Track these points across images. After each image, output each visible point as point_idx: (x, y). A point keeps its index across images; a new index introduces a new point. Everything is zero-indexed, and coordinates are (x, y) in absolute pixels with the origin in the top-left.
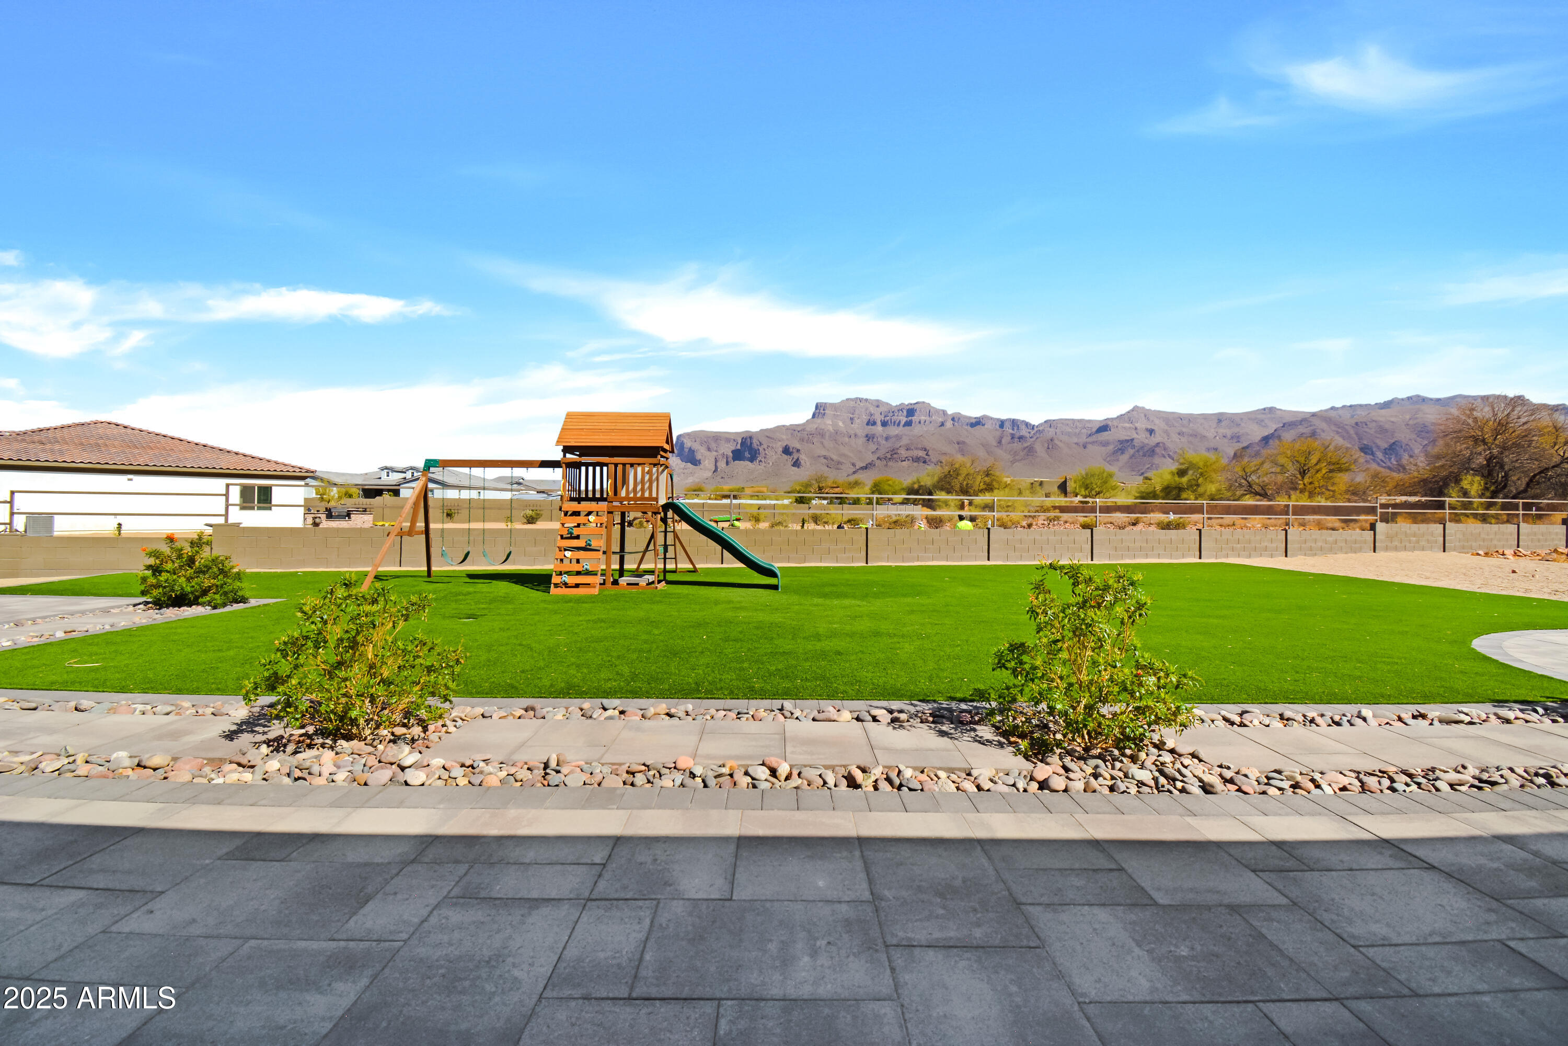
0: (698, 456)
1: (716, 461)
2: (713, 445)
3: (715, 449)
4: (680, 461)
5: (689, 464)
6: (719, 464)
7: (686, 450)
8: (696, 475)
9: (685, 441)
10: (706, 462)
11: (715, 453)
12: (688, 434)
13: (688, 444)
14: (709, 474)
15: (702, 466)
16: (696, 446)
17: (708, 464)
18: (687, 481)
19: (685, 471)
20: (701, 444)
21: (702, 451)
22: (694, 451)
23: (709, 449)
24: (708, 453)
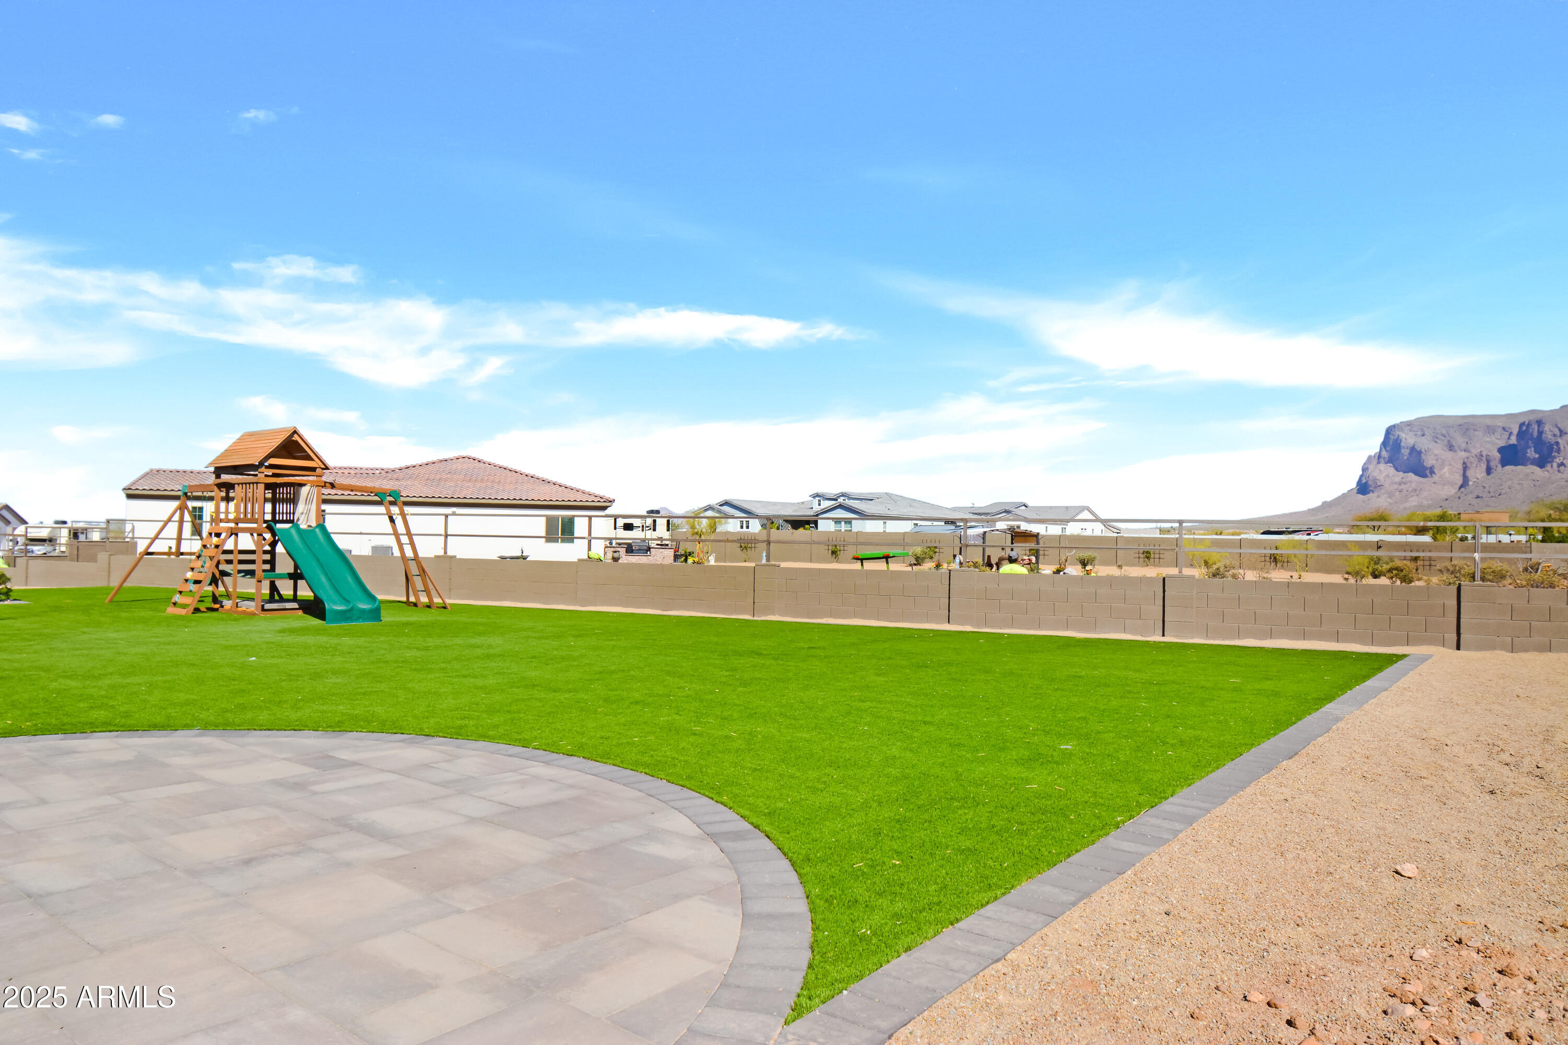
0: (1429, 461)
1: (1465, 468)
2: (1459, 440)
3: (1464, 446)
4: (1392, 471)
5: (1411, 475)
6: (1470, 473)
7: (1405, 452)
8: (1425, 494)
9: (1403, 435)
10: (1446, 470)
11: (1463, 454)
12: (1409, 424)
13: (1408, 439)
14: (1452, 491)
15: (1436, 478)
16: (1423, 444)
17: (1449, 473)
18: (1408, 505)
19: (1403, 486)
20: (1435, 439)
21: (1436, 452)
22: (1420, 452)
23: (1451, 448)
24: (1448, 455)
